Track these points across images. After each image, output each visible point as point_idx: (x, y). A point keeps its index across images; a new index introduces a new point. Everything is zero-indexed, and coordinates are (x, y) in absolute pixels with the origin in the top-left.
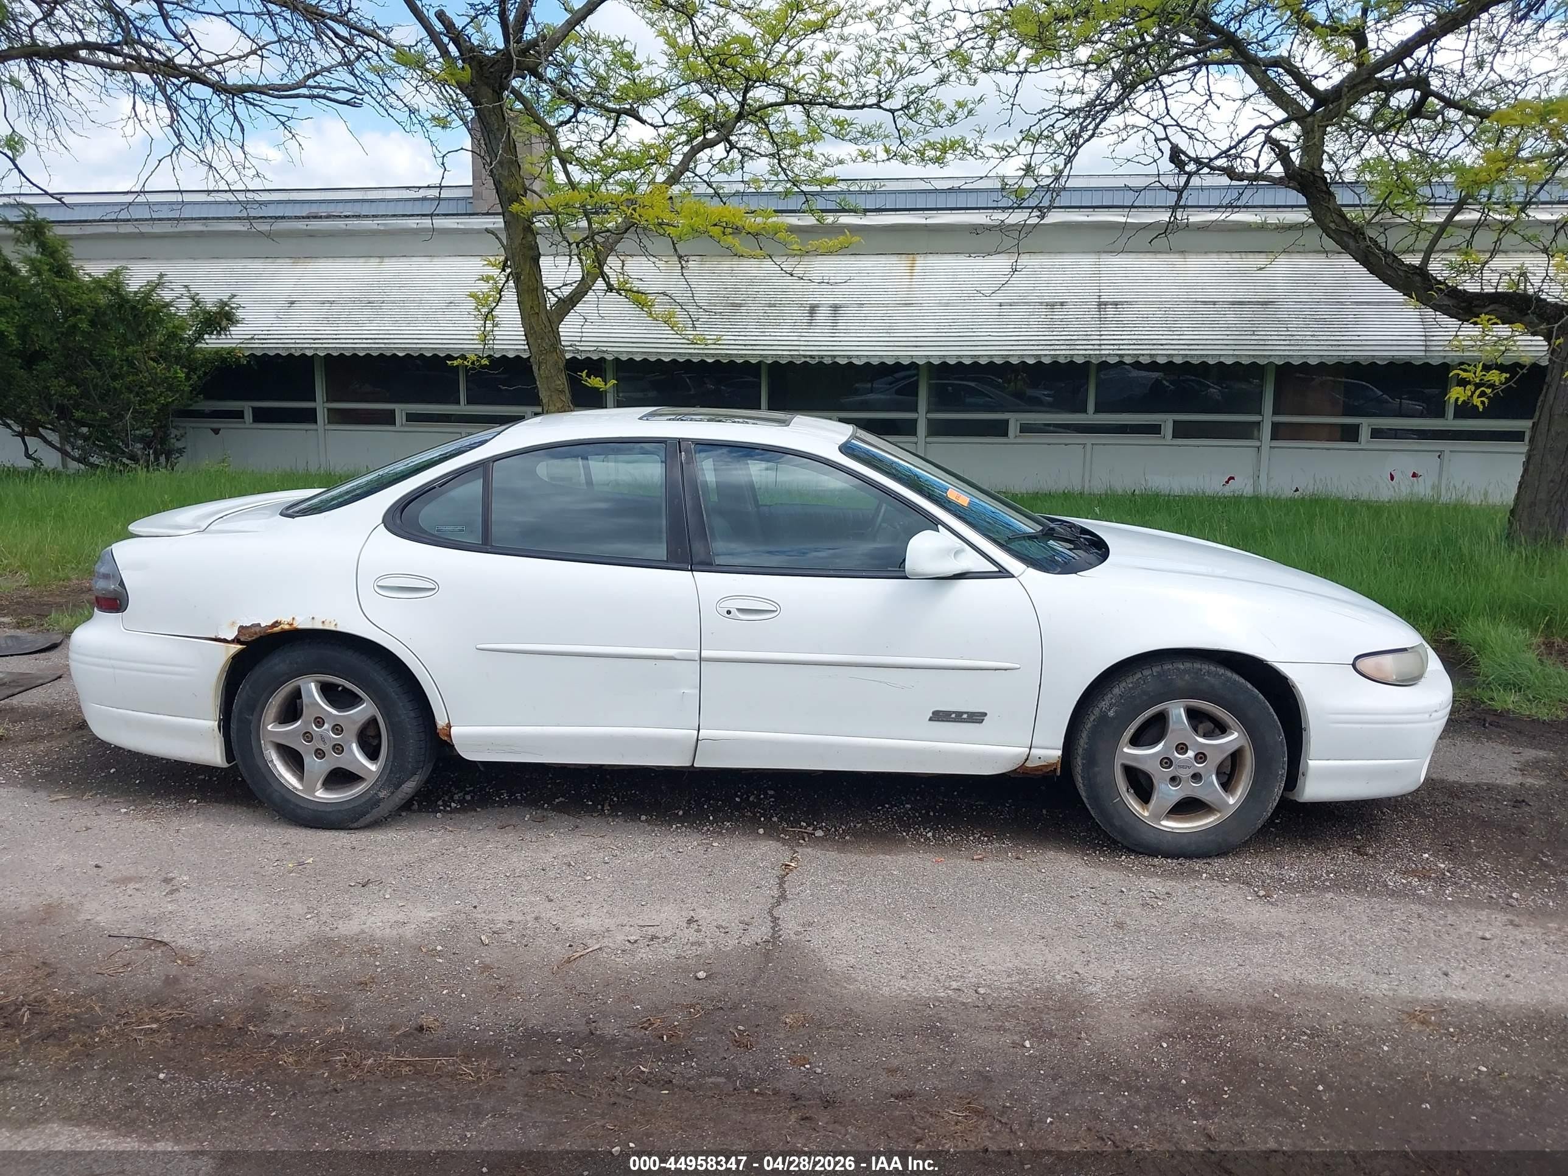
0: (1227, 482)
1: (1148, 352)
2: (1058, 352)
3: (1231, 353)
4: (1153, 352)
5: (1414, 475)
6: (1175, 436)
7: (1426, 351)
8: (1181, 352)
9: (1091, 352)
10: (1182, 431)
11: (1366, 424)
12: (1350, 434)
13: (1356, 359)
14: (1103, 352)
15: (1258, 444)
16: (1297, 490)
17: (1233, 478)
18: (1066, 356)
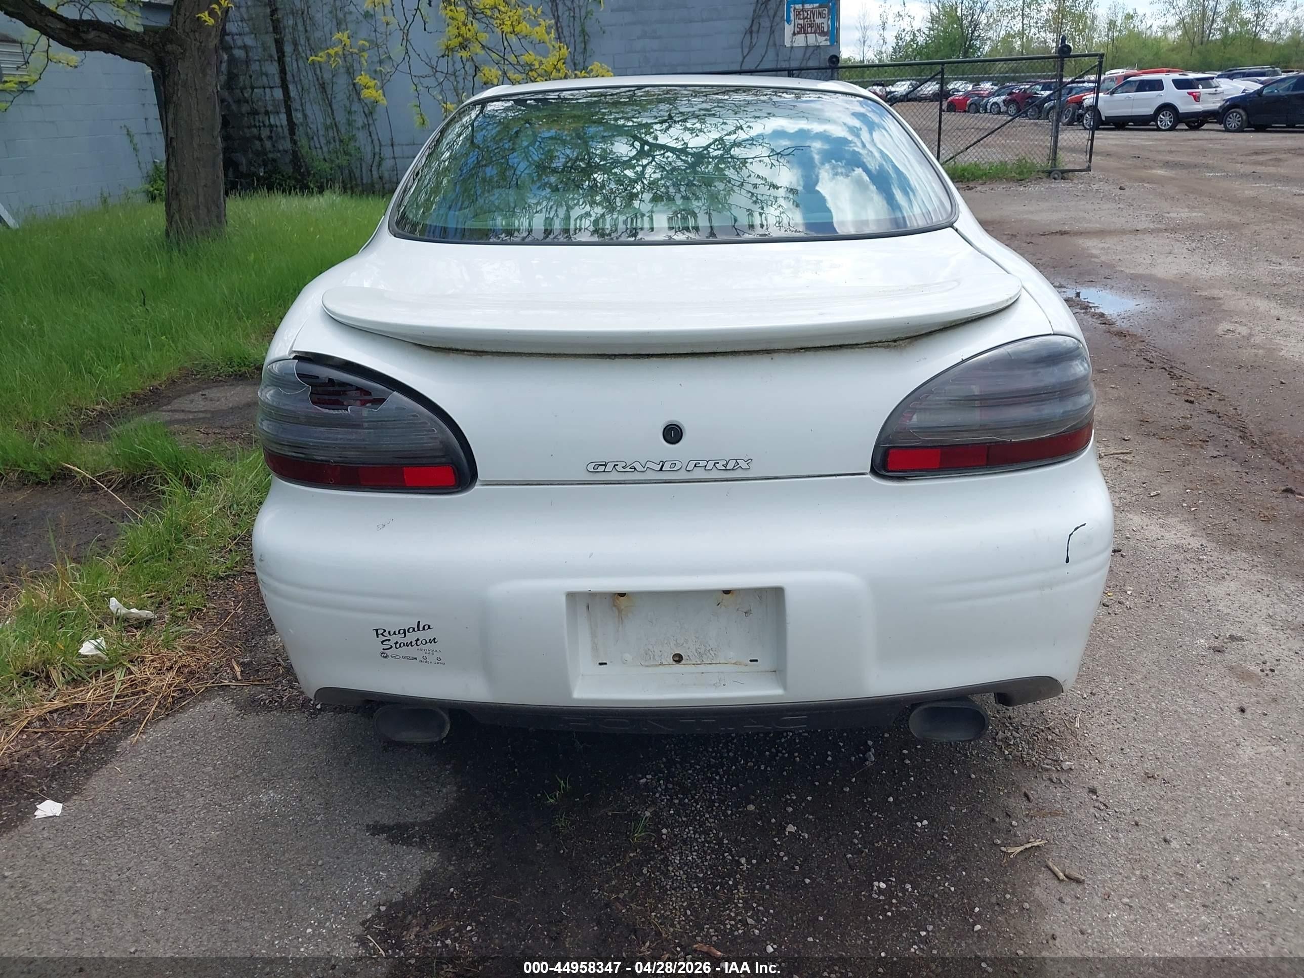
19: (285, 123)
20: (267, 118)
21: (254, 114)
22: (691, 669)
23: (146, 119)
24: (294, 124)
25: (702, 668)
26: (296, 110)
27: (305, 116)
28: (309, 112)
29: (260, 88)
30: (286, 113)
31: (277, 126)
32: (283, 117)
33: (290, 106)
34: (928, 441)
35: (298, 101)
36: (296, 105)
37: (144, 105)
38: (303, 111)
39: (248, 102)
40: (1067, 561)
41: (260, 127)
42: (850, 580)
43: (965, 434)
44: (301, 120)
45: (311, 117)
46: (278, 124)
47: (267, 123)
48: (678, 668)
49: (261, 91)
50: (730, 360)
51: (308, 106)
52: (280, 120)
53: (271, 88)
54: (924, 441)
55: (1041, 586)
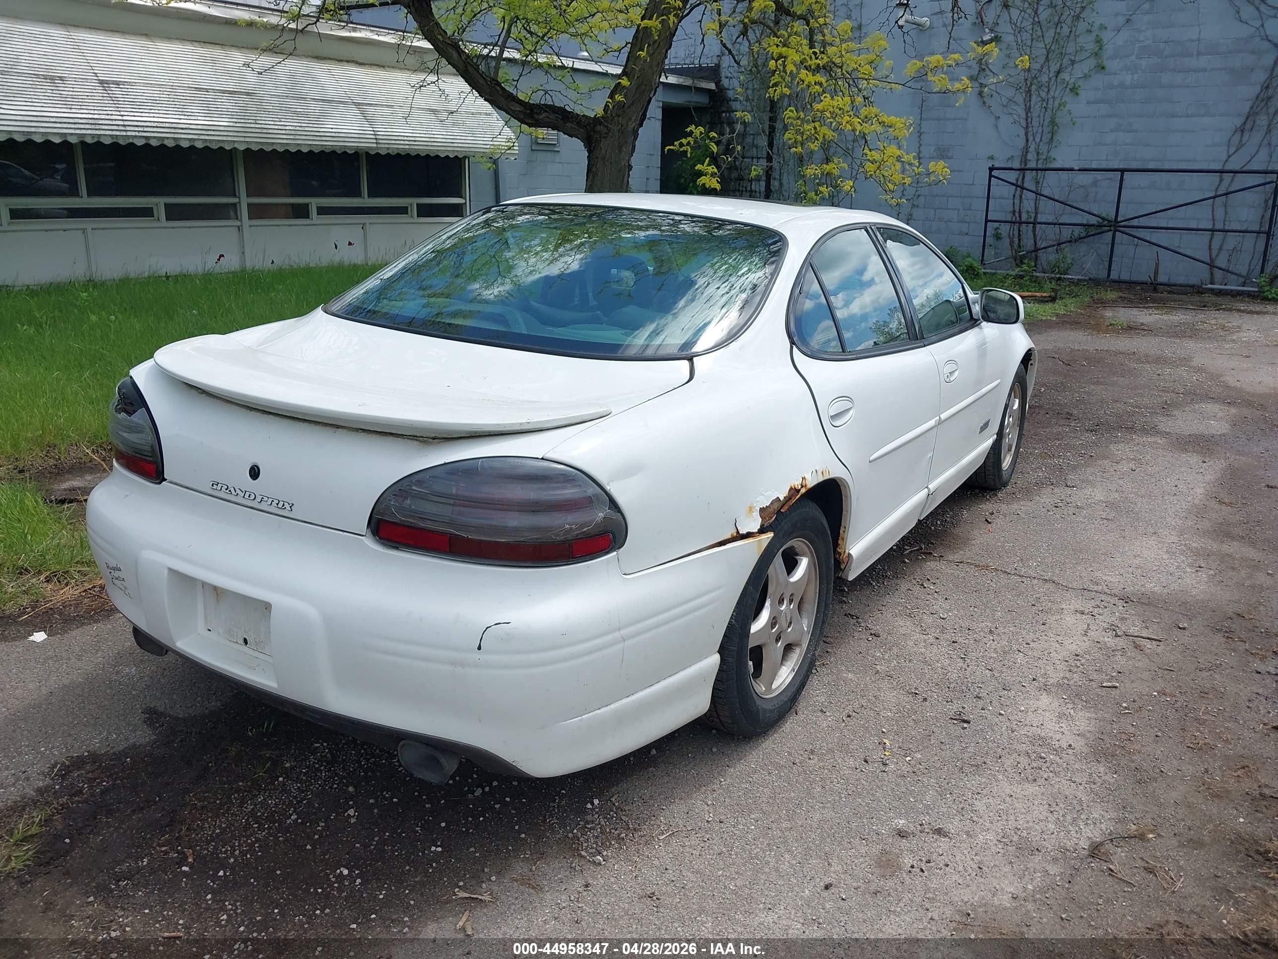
0: (219, 260)
1: (172, 136)
2: (84, 132)
3: (242, 139)
4: (176, 136)
5: (350, 244)
6: (168, 219)
7: (377, 143)
8: (203, 137)
9: (118, 133)
10: (175, 213)
11: (314, 203)
12: (301, 212)
13: (334, 149)
14: (129, 133)
15: (239, 223)
16: (273, 262)
17: (223, 256)
18: (93, 136)
19: (763, 189)
20: (750, 183)
21: (740, 180)
22: (251, 652)
23: (647, 179)
24: (771, 191)
25: (256, 654)
26: (774, 179)
27: (781, 184)
28: (785, 182)
29: (749, 158)
30: (766, 181)
31: (756, 192)
32: (763, 184)
33: (770, 175)
34: (404, 521)
35: (778, 172)
36: (776, 175)
37: (648, 167)
38: (780, 180)
39: (737, 170)
40: (479, 648)
41: (742, 191)
42: (311, 612)
43: (429, 522)
44: (777, 188)
45: (786, 186)
46: (758, 190)
47: (749, 189)
48: (244, 648)
49: (750, 160)
50: (312, 426)
51: (785, 176)
52: (760, 186)
53: (758, 158)
54: (401, 520)
55: (454, 663)
